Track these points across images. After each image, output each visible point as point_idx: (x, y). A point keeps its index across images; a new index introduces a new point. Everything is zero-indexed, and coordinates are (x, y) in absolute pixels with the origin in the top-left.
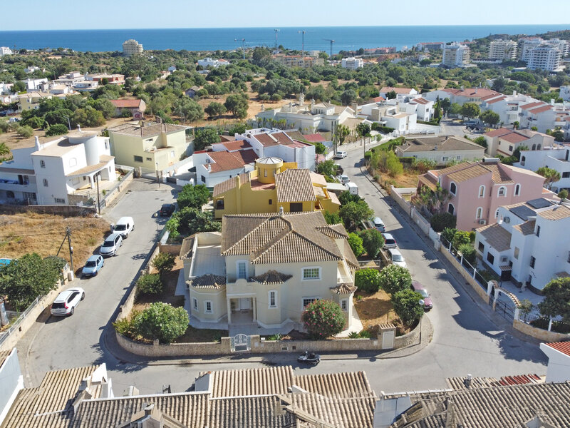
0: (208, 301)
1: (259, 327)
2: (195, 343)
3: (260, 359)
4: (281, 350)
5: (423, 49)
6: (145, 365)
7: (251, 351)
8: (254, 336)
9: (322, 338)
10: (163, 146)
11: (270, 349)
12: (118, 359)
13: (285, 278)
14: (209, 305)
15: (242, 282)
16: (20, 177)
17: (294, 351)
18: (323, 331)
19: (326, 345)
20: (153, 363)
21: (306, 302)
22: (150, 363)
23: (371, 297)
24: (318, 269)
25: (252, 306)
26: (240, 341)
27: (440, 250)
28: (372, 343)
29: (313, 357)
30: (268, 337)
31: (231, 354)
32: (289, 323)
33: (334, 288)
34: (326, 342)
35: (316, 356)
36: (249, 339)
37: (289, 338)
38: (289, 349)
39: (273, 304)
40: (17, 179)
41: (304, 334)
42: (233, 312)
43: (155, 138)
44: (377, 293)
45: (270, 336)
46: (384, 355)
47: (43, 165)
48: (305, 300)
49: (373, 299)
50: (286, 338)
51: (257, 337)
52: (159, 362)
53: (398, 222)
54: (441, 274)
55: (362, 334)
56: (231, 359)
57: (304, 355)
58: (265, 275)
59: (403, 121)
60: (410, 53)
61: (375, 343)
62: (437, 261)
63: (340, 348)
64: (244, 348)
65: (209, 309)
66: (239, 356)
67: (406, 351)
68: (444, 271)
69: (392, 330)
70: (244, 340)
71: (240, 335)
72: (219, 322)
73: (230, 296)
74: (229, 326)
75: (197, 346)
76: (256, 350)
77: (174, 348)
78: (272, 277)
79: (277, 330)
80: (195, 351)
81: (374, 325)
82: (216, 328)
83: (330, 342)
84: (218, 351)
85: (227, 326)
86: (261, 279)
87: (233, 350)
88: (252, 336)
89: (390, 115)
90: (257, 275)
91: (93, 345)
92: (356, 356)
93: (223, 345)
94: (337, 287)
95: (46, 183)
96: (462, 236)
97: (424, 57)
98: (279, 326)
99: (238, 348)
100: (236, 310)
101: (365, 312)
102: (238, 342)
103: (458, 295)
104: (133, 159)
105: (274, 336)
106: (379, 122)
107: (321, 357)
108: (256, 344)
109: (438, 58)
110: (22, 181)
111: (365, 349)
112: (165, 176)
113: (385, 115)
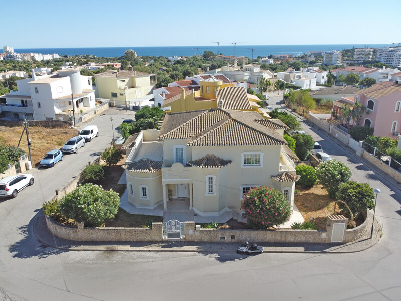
0: (144, 186)
1: (196, 215)
2: (123, 228)
3: (195, 248)
4: (218, 240)
5: (310, 55)
6: (66, 250)
7: (185, 238)
8: (188, 222)
9: (264, 228)
10: (132, 86)
11: (206, 238)
12: (40, 242)
13: (223, 162)
14: (144, 189)
15: (178, 166)
16: (22, 101)
17: (233, 241)
18: (266, 220)
19: (268, 236)
20: (76, 248)
21: (245, 190)
22: (72, 248)
23: (307, 192)
24: (259, 155)
25: (189, 194)
26: (173, 227)
27: (362, 156)
28: (320, 235)
29: (255, 248)
30: (203, 225)
31: (162, 242)
32: (226, 212)
33: (275, 176)
34: (268, 232)
35: (258, 247)
36: (183, 225)
37: (227, 227)
38: (227, 239)
39: (210, 190)
40: (20, 104)
41: (243, 224)
42: (171, 199)
43: (127, 80)
44: (312, 188)
45: (207, 224)
46: (332, 249)
47: (37, 91)
48: (244, 188)
49: (309, 193)
50: (223, 226)
51: (191, 225)
52: (83, 247)
53: (318, 136)
54: (370, 174)
55: (306, 226)
56: (163, 247)
57: (245, 246)
58: (203, 159)
59: (307, 82)
60: (302, 57)
61: (324, 235)
62: (362, 164)
63: (283, 239)
64: (178, 235)
65: (145, 194)
66: (172, 244)
67: (358, 246)
68: (371, 172)
69: (343, 221)
70: (178, 226)
71: (173, 221)
72: (155, 209)
73: (165, 181)
74: (165, 212)
75: (125, 231)
76: (190, 239)
77: (101, 232)
78: (209, 161)
79: (214, 218)
80: (124, 237)
81: (315, 218)
82: (151, 214)
83: (273, 233)
84: (148, 238)
85: (163, 212)
86: (198, 163)
87: (165, 238)
88: (186, 222)
89: (298, 79)
90: (194, 159)
91: (20, 226)
92: (302, 249)
93: (154, 232)
94: (278, 175)
95: (39, 106)
96: (387, 141)
97: (312, 59)
98: (216, 214)
99: (170, 235)
100: (174, 197)
101: (304, 205)
102: (170, 229)
103: (393, 193)
104: (110, 95)
105: (211, 224)
106: (290, 83)
107: (264, 249)
108: (191, 232)
109: (320, 60)
110: (24, 104)
111: (311, 241)
112: (132, 105)
113: (294, 78)
